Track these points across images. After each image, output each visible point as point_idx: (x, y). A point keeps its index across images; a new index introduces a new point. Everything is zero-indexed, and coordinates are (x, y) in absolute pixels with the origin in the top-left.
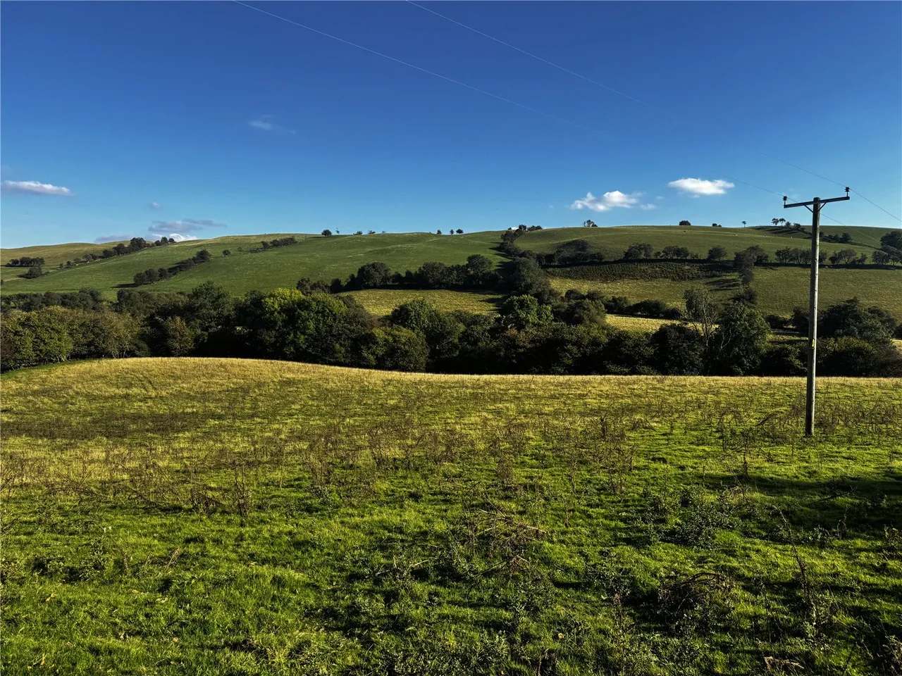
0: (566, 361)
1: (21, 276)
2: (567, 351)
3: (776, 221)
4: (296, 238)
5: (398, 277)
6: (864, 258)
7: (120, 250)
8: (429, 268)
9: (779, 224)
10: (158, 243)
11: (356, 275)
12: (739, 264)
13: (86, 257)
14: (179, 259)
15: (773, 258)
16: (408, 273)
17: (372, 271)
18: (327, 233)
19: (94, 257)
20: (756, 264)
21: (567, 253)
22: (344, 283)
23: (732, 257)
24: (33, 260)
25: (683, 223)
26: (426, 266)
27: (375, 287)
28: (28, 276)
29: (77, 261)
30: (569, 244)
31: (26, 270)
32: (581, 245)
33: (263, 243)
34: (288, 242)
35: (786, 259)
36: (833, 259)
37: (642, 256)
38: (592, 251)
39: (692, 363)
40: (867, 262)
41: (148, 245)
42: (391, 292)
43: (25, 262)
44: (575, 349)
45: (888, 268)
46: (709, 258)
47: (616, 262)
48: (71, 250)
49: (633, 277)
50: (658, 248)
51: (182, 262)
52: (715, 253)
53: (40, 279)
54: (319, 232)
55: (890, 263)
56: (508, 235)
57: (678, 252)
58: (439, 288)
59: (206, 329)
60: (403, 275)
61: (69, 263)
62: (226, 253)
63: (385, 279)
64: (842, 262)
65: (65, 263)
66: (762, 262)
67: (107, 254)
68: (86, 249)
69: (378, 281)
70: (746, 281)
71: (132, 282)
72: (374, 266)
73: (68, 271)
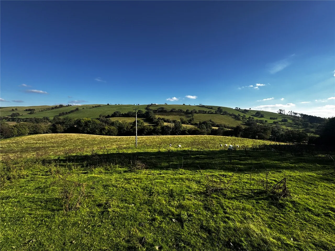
0: (145, 133)
1: (28, 113)
2: (145, 131)
3: (200, 104)
4: (101, 105)
5: (123, 114)
6: (213, 112)
7: (56, 107)
8: (130, 112)
9: (201, 105)
10: (67, 106)
11: (113, 114)
12: (191, 113)
13: (47, 109)
14: (71, 110)
15: (198, 112)
16: (125, 113)
17: (117, 113)
18: (108, 104)
19: (49, 109)
20: (195, 113)
21: (159, 110)
22: (110, 116)
23: (190, 111)
24: (32, 110)
25: (183, 104)
26: (129, 112)
27: (117, 116)
28: (30, 113)
29: (44, 110)
30: (160, 108)
31: (29, 112)
32: (163, 108)
33: (93, 106)
34: (99, 106)
35: (200, 112)
36: (208, 112)
37: (174, 111)
38: (164, 110)
39: (168, 133)
40: (214, 113)
41: (64, 106)
42: (121, 118)
43: (29, 110)
44: (146, 131)
45: (217, 114)
46: (186, 112)
47: (169, 112)
48: (42, 107)
49: (172, 115)
50: (177, 109)
51: (72, 111)
52: (187, 110)
53: (33, 114)
54: (106, 104)
55: (218, 113)
56: (148, 106)
57: (181, 110)
58: (132, 117)
59: (67, 127)
60: (124, 114)
61: (42, 110)
62: (83, 109)
63: (120, 115)
64: (210, 113)
65: (41, 110)
66: (196, 112)
67: (53, 108)
68: (47, 107)
69: (118, 115)
70: (192, 116)
71: (58, 115)
72: (117, 112)
73: (42, 112)
